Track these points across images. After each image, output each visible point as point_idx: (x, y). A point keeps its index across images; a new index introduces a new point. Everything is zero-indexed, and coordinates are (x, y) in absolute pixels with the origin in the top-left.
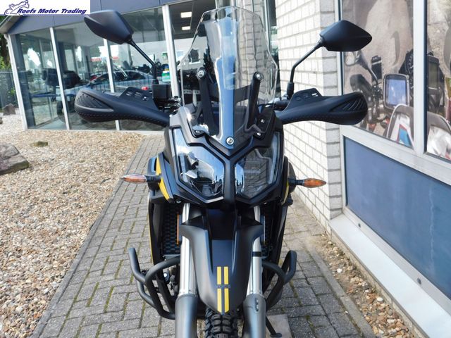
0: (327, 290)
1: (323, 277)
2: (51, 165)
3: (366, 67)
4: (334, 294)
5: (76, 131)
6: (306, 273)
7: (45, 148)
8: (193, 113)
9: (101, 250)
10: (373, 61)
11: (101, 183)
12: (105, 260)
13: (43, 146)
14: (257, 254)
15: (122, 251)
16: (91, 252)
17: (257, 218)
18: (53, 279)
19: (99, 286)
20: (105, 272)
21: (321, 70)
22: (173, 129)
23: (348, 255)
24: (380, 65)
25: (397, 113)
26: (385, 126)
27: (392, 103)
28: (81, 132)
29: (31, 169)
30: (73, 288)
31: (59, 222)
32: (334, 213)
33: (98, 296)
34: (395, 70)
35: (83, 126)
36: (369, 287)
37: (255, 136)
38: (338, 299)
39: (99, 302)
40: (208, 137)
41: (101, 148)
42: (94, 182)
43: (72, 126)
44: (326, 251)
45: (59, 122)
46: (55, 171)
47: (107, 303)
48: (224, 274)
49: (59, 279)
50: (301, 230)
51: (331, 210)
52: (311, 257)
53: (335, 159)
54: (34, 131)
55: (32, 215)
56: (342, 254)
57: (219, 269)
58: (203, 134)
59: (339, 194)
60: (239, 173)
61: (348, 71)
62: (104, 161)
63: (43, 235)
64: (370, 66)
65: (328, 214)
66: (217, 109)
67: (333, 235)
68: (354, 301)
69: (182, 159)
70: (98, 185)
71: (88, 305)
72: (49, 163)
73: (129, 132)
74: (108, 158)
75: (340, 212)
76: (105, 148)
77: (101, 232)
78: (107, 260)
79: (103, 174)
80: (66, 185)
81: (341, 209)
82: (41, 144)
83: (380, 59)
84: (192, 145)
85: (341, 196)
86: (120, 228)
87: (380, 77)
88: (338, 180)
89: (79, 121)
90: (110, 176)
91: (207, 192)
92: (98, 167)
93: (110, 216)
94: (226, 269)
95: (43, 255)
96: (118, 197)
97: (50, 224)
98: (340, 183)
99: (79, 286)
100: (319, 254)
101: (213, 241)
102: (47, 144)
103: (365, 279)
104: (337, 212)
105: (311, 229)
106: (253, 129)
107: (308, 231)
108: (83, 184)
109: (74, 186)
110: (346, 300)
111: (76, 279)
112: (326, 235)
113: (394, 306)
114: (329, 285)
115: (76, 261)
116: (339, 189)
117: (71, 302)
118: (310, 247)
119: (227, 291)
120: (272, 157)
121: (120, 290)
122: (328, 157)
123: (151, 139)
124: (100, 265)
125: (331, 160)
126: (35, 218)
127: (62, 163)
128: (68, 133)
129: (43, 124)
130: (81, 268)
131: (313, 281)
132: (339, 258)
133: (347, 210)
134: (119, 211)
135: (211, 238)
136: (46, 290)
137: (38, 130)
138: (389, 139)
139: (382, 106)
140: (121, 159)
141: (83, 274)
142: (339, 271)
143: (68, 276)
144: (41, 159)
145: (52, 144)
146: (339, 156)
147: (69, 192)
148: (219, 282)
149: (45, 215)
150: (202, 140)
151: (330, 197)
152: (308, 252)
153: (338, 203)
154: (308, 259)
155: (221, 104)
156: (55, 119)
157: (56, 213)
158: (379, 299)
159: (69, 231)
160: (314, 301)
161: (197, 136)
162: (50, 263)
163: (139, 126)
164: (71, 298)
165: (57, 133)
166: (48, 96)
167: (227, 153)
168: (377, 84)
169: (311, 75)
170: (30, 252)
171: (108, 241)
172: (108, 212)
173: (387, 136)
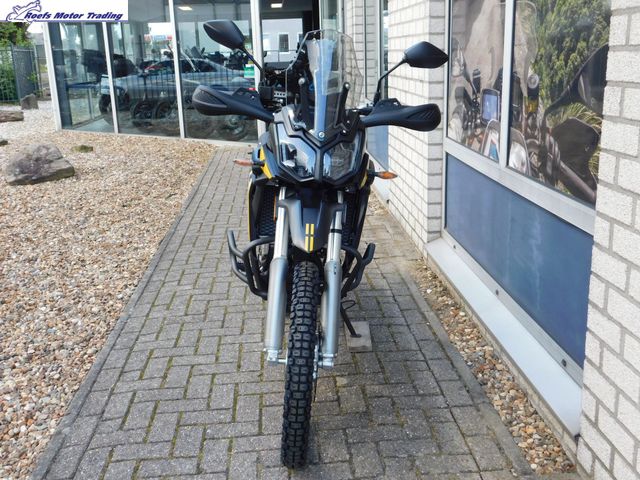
0: (413, 306)
1: (411, 296)
2: (101, 174)
3: (468, 80)
4: (419, 309)
5: (128, 136)
6: (395, 291)
7: (90, 154)
8: (295, 112)
9: (175, 263)
10: (474, 75)
11: (166, 199)
12: (181, 272)
13: (87, 152)
14: (338, 231)
15: (199, 265)
16: (165, 265)
17: (340, 200)
18: (126, 286)
19: (178, 294)
20: (183, 282)
21: (427, 80)
22: (277, 124)
23: (441, 277)
24: (479, 79)
25: (490, 128)
26: (480, 142)
27: (487, 118)
28: (134, 137)
29: (78, 179)
30: (149, 296)
31: (122, 236)
32: (431, 236)
33: (177, 301)
34: (490, 85)
35: (136, 129)
36: (455, 305)
37: (342, 133)
38: (422, 314)
39: (179, 307)
40: (305, 132)
41: (162, 159)
42: (158, 197)
43: (122, 129)
44: (418, 274)
45: (102, 123)
46: (107, 182)
47: (187, 307)
48: (310, 228)
49: (133, 288)
50: (396, 254)
51: (429, 232)
52: (402, 279)
53: (437, 177)
54: (71, 132)
55: (89, 227)
56: (435, 277)
57: (307, 225)
58: (301, 129)
59: (439, 215)
60: (327, 161)
61: (454, 82)
62: (168, 174)
63: (106, 247)
64: (472, 79)
65: (425, 237)
66: (313, 110)
67: (430, 260)
68: (438, 316)
69: (284, 148)
70: (163, 200)
71: (168, 309)
72: (99, 172)
73: (196, 140)
74: (172, 171)
75: (438, 235)
76: (167, 159)
77: (172, 247)
78: (183, 273)
79: (169, 188)
80: (124, 198)
81: (440, 232)
82: (85, 149)
83: (479, 73)
84: (291, 136)
85: (440, 218)
86: (194, 244)
87: (478, 91)
88: (438, 200)
89: (130, 123)
90: (177, 191)
91: (301, 174)
92: (161, 180)
93: (182, 233)
94: (312, 225)
95: (109, 266)
96: (190, 214)
97: (112, 237)
98: (441, 203)
99: (155, 293)
100: (411, 277)
101: (305, 210)
102: (92, 149)
103: (452, 298)
104: (435, 235)
105: (407, 254)
106: (340, 127)
107: (404, 256)
108: (144, 198)
109: (135, 199)
110: (430, 315)
111: (151, 288)
112: (422, 260)
113: (474, 318)
114: (415, 302)
115: (148, 272)
116: (439, 210)
117: (149, 306)
118: (403, 270)
119: (312, 238)
120: (353, 150)
121: (200, 298)
122: (429, 175)
123: (225, 151)
124: (175, 277)
125: (431, 177)
126: (94, 230)
127: (115, 172)
128: (117, 138)
129: (80, 124)
130: (154, 278)
131: (399, 299)
132: (431, 281)
133: (445, 233)
134: (191, 228)
135: (303, 207)
136: (120, 296)
137: (77, 132)
138: (483, 155)
139: (479, 121)
140: (189, 172)
141: (159, 284)
142: (429, 291)
143: (142, 285)
144: (87, 166)
145: (97, 149)
146: (441, 174)
147: (130, 206)
148: (307, 232)
149: (105, 227)
150: (300, 133)
151: (429, 218)
152: (400, 275)
153: (437, 225)
154: (398, 280)
155: (316, 108)
156: (96, 119)
157: (117, 226)
158: (462, 314)
159: (135, 245)
160: (398, 314)
161: (296, 130)
162: (120, 273)
163: (209, 134)
164: (148, 303)
165: (102, 137)
166: (88, 87)
167: (319, 144)
168: (476, 98)
169: (418, 83)
170: (95, 261)
171: (182, 255)
172: (178, 228)
173: (481, 152)
